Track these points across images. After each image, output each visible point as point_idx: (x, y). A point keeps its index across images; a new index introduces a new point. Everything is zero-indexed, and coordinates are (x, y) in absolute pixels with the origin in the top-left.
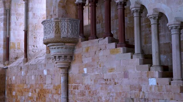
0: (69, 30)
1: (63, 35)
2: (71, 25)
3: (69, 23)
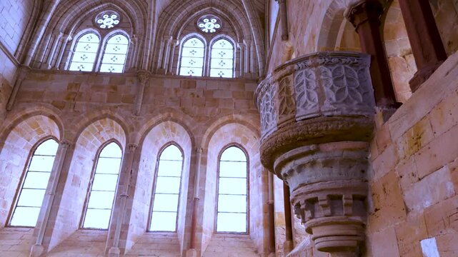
0: (326, 89)
1: (301, 113)
2: (330, 74)
3: (323, 68)
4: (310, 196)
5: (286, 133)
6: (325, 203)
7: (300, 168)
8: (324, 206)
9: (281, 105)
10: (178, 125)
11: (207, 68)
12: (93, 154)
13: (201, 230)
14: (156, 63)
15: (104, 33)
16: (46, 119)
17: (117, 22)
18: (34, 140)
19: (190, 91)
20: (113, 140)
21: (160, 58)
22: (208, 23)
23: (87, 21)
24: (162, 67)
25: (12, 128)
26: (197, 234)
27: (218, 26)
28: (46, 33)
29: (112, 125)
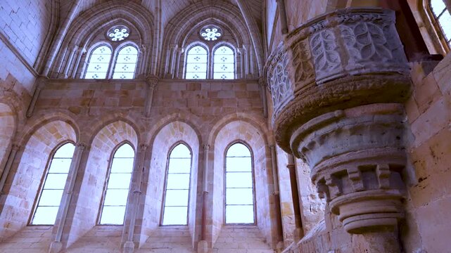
0: (349, 48)
4: (336, 170)
5: (306, 100)
6: (357, 175)
7: (323, 139)
8: (355, 180)
9: (297, 71)
10: (185, 124)
11: (210, 71)
12: (108, 155)
13: (211, 222)
14: (164, 69)
15: (115, 45)
16: (63, 124)
17: (127, 35)
18: (53, 144)
19: (196, 93)
20: (126, 142)
21: (167, 64)
22: (210, 33)
23: (99, 35)
24: (169, 73)
25: (32, 133)
26: (207, 226)
27: (219, 35)
28: (62, 47)
29: (124, 127)
